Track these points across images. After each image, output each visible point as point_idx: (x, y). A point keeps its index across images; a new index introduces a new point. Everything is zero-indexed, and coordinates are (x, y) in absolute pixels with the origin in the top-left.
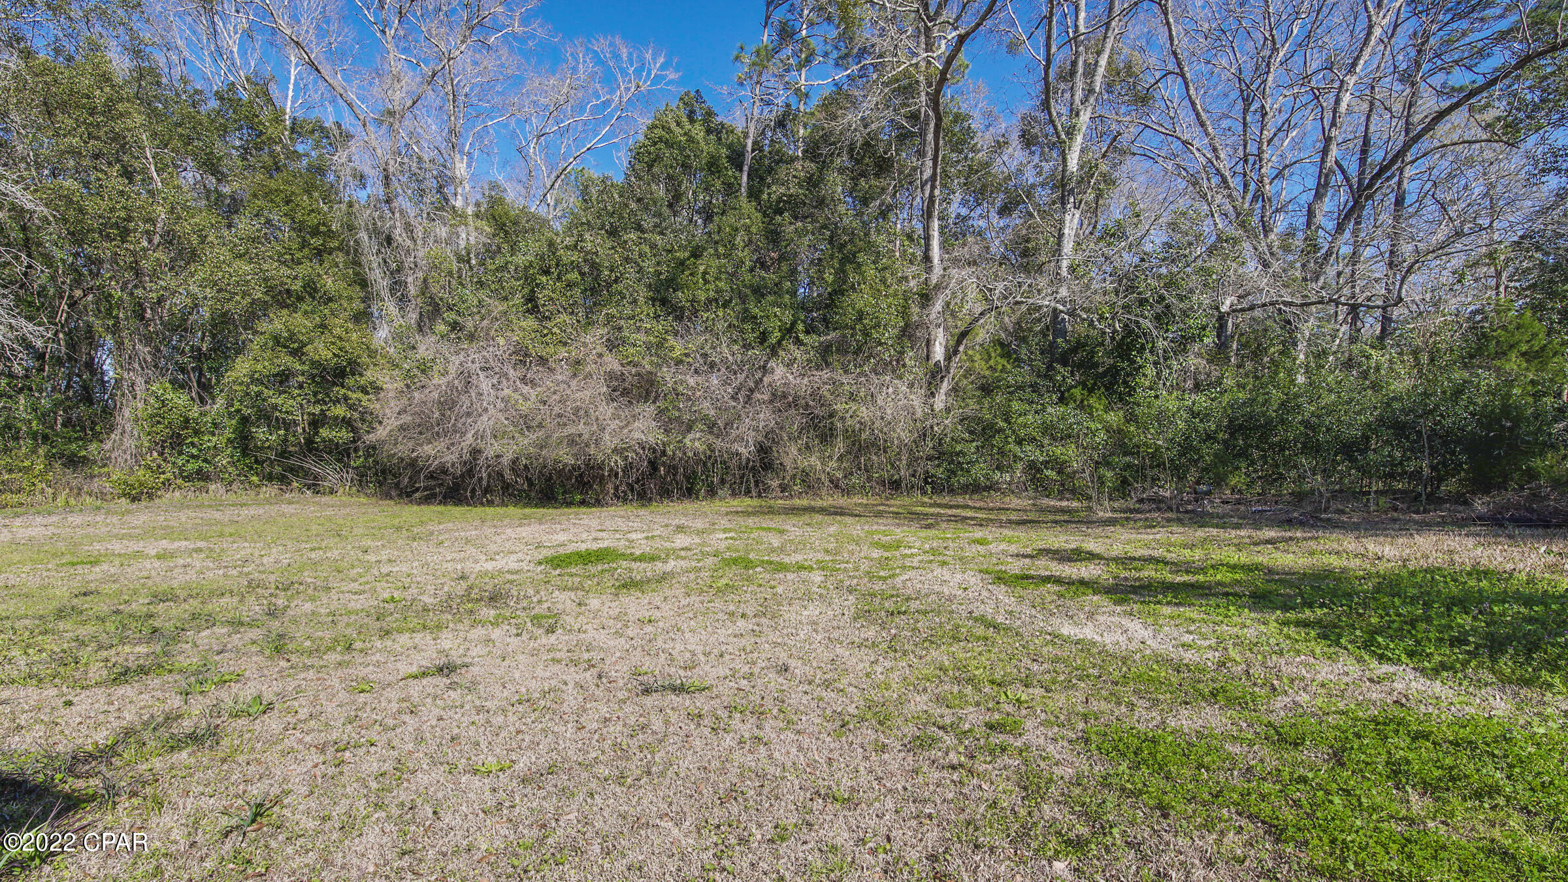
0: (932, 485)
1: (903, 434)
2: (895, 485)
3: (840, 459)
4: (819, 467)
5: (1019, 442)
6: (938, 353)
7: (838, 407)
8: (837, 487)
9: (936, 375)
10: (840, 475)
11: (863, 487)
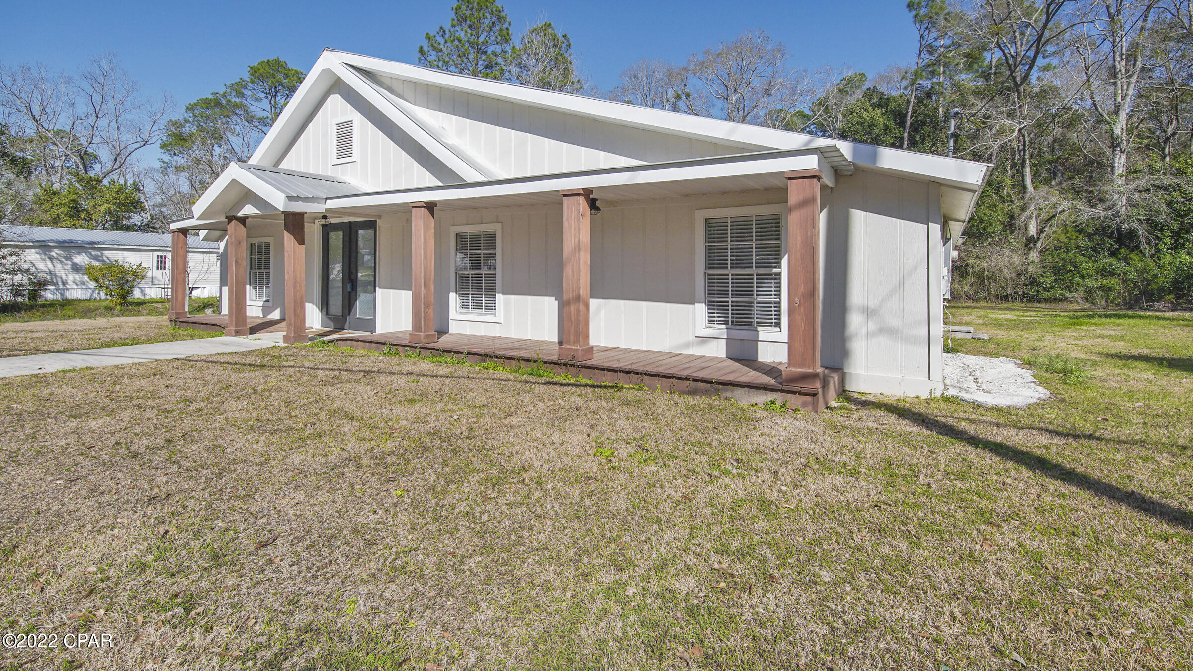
0: (1026, 298)
1: (1008, 274)
2: (1005, 298)
3: (972, 285)
4: (960, 288)
5: (1082, 277)
6: (1033, 230)
7: (970, 262)
8: (970, 298)
9: (1031, 242)
10: (971, 292)
11: (985, 298)
